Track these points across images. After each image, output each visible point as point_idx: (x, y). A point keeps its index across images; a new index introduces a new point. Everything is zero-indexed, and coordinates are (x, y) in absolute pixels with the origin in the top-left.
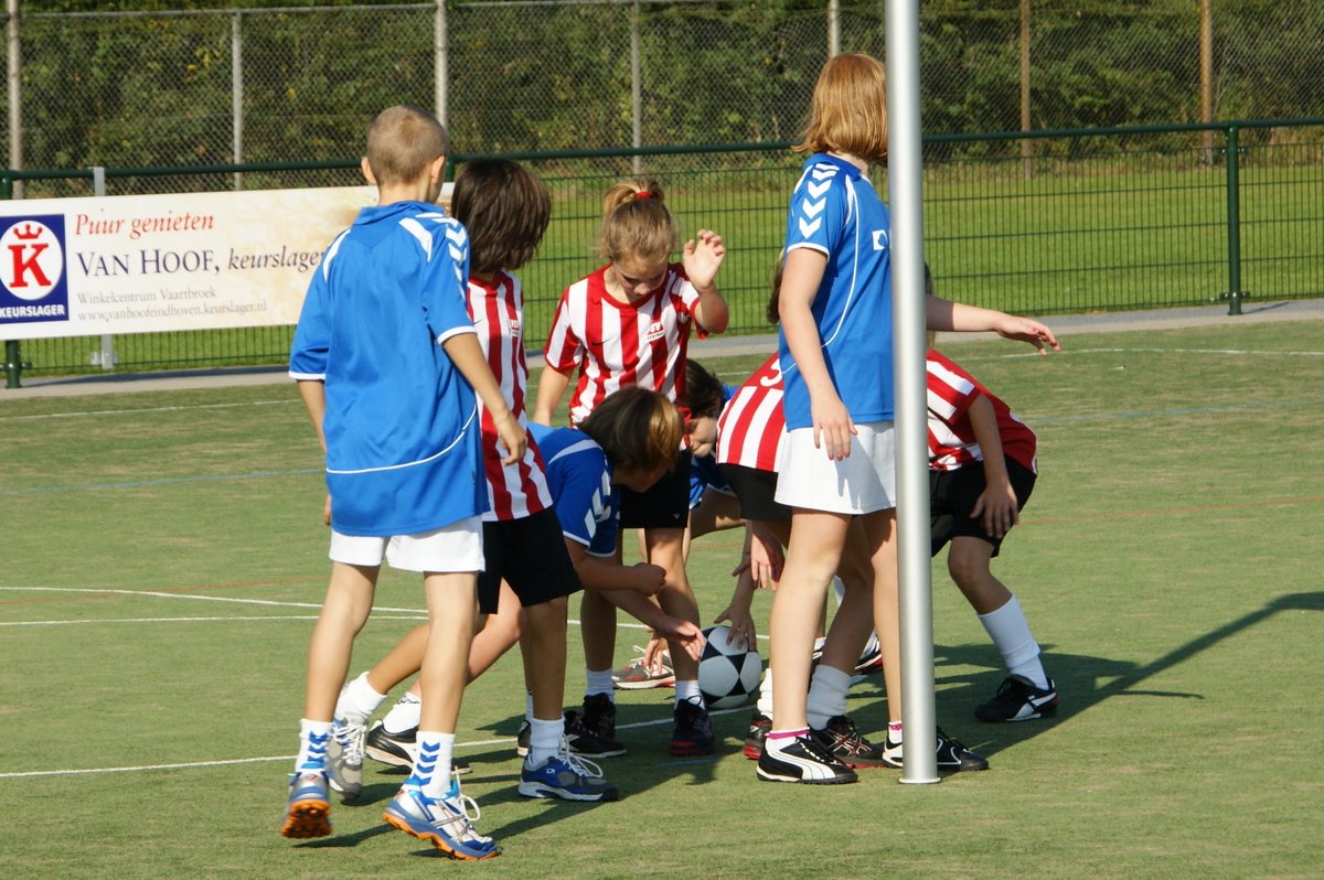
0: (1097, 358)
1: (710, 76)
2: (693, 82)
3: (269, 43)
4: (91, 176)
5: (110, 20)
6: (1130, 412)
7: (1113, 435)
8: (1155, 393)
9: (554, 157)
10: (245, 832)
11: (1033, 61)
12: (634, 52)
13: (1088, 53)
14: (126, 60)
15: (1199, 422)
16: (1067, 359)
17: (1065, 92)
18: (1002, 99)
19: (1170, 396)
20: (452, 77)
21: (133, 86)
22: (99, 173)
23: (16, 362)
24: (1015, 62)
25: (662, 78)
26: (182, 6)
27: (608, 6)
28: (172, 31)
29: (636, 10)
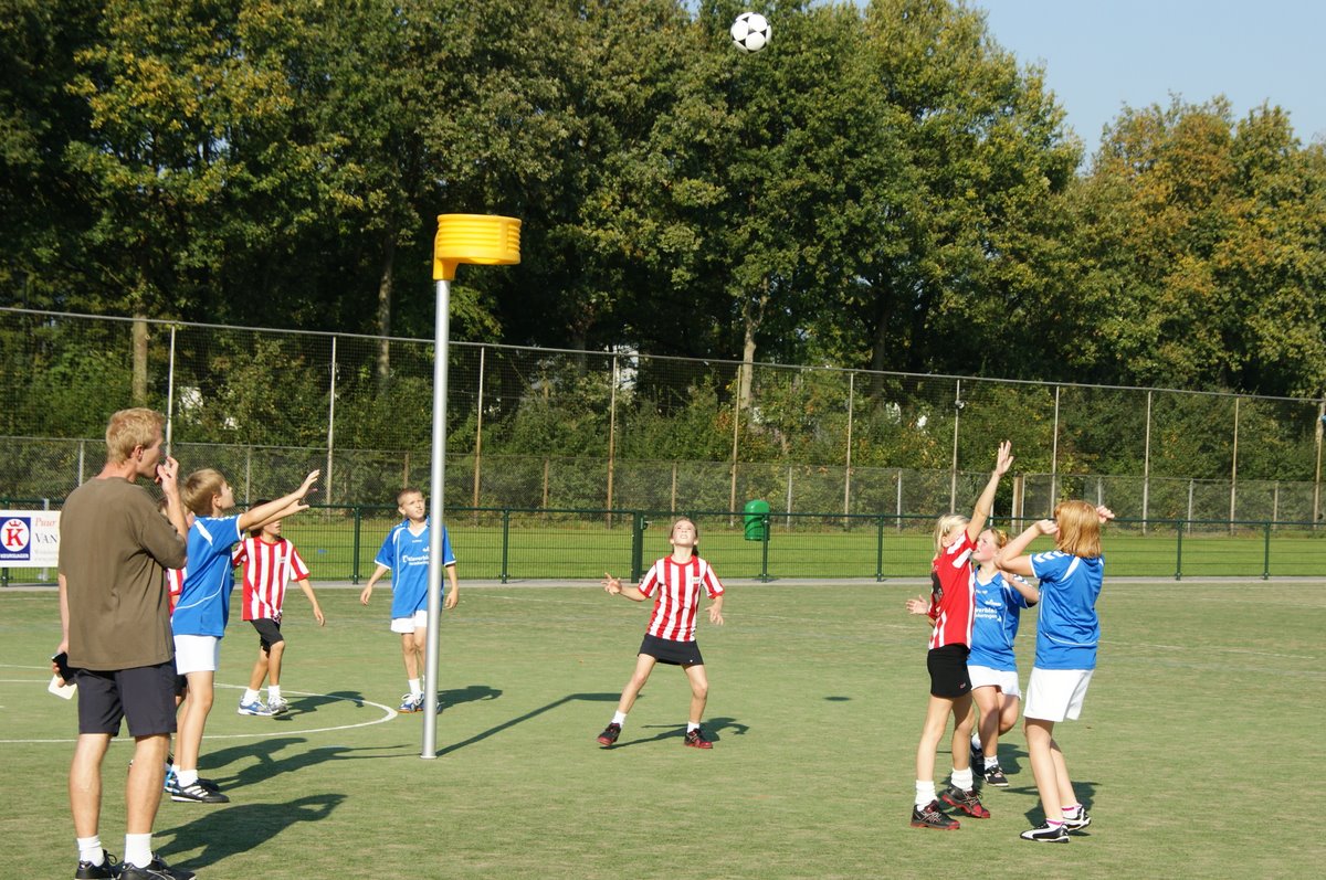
2: (271, 481)
3: (96, 455)
4: (43, 502)
5: (29, 440)
11: (409, 480)
12: (248, 467)
14: (34, 456)
15: (501, 624)
19: (487, 613)
21: (36, 467)
22: (47, 501)
23: (6, 577)
24: (402, 480)
25: (259, 477)
26: (59, 436)
27: (238, 448)
28: (55, 446)
29: (250, 449)
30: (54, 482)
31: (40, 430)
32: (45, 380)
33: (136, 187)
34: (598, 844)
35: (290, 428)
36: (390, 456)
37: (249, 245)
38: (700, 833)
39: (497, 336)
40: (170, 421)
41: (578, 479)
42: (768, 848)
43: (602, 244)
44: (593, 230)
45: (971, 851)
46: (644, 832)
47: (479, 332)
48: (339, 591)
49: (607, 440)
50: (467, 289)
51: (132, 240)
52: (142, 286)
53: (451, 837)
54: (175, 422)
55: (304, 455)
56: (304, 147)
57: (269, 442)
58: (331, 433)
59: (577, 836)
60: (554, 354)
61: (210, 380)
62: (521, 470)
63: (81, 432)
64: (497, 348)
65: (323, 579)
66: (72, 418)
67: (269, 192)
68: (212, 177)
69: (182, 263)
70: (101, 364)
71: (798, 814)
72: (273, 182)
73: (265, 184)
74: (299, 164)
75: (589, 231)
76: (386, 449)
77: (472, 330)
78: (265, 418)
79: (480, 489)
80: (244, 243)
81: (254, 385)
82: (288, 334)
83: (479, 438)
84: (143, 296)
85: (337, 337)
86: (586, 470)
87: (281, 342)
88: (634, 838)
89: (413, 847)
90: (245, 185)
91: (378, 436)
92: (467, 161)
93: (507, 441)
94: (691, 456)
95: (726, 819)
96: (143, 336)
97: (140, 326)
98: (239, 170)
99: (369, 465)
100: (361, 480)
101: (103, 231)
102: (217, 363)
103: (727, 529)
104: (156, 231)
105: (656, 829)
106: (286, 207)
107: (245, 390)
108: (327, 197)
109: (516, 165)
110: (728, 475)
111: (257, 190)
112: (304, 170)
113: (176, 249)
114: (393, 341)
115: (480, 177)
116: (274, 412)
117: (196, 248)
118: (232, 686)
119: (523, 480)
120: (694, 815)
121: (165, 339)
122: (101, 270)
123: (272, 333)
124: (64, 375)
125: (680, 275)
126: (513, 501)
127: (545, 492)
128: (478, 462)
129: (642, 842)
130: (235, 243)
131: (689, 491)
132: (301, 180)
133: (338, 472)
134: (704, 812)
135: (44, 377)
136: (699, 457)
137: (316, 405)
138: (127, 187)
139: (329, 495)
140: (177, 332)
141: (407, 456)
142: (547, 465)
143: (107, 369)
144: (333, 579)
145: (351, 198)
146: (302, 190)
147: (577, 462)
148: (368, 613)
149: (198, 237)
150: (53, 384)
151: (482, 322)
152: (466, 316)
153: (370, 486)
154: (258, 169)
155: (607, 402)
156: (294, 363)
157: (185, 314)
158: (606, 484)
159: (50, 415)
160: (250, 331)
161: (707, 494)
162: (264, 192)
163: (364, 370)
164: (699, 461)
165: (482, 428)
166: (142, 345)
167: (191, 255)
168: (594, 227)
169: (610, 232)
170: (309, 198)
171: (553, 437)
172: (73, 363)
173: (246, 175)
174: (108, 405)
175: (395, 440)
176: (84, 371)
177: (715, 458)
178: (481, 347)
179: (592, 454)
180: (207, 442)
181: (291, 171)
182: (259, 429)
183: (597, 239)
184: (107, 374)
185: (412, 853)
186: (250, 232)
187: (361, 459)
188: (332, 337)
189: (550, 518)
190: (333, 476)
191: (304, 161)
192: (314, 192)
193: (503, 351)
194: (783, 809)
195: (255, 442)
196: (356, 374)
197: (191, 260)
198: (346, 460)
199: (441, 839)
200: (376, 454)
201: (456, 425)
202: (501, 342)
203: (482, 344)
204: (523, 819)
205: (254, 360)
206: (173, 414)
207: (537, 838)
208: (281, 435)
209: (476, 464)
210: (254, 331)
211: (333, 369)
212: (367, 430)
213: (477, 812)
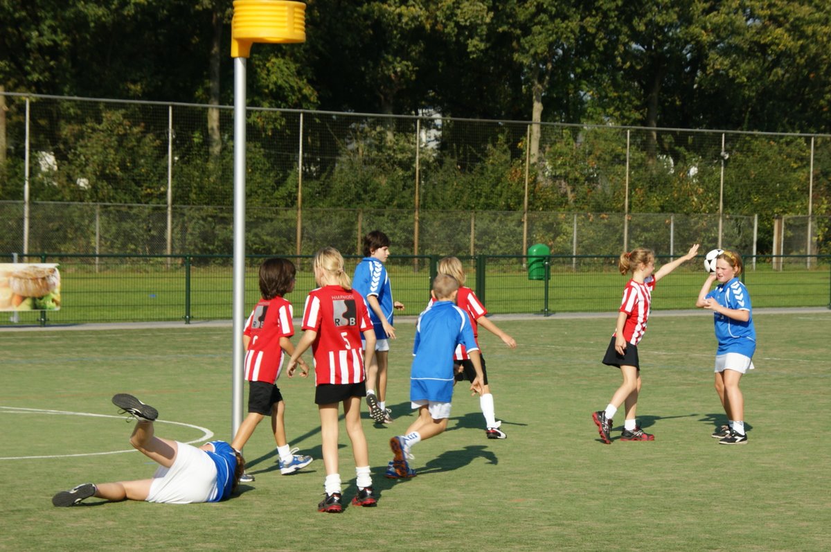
1: (124, 232)
2: (118, 233)
9: (66, 256)
12: (97, 222)
13: (258, 230)
20: (30, 227)
25: (107, 231)
27: (88, 205)
29: (98, 207)
34: (375, 541)
35: (134, 187)
36: (222, 210)
37: (92, 25)
38: (463, 531)
39: (314, 103)
40: (27, 183)
41: (388, 228)
42: (520, 543)
43: (404, 20)
44: (397, 7)
45: (694, 542)
46: (416, 531)
47: (298, 99)
48: (173, 330)
49: (413, 193)
50: (286, 61)
53: (249, 537)
54: (32, 183)
55: (147, 211)
57: (115, 199)
58: (170, 191)
59: (357, 535)
60: (366, 118)
61: (62, 147)
62: (337, 220)
64: (315, 114)
65: (160, 320)
69: (34, 41)
71: (550, 514)
75: (393, 8)
76: (218, 205)
77: (293, 98)
78: (111, 179)
79: (302, 238)
80: (87, 24)
81: (100, 150)
82: (130, 104)
83: (300, 194)
85: (173, 106)
86: (395, 220)
87: (123, 111)
88: (405, 535)
91: (210, 193)
93: (325, 196)
94: (487, 206)
95: (486, 518)
96: (1, 107)
99: (204, 219)
100: (197, 232)
102: (66, 130)
103: (520, 271)
104: (9, 13)
105: (426, 528)
107: (93, 154)
110: (520, 223)
113: (28, 28)
114: (223, 109)
116: (119, 173)
117: (46, 28)
118: (72, 413)
119: (340, 230)
120: (458, 515)
121: (21, 109)
123: (116, 103)
125: (475, 45)
128: (299, 215)
129: (412, 538)
130: (80, 22)
131: (486, 238)
133: (177, 225)
134: (469, 513)
136: (494, 207)
137: (156, 167)
139: (169, 247)
140: (32, 104)
142: (359, 216)
144: (169, 320)
147: (387, 214)
148: (196, 348)
149: (46, 18)
151: (300, 90)
152: (287, 85)
153: (206, 237)
155: (412, 160)
156: (136, 130)
157: (38, 87)
158: (412, 232)
160: (97, 102)
161: (501, 240)
163: (196, 135)
164: (494, 211)
165: (302, 185)
166: (1, 115)
167: (41, 35)
168: (398, 5)
169: (412, 8)
171: (366, 192)
177: (509, 208)
178: (300, 113)
179: (400, 206)
180: (60, 200)
182: (106, 188)
183: (400, 15)
186: (93, 13)
187: (196, 214)
188: (168, 106)
190: (172, 230)
193: (319, 116)
194: (537, 509)
195: (102, 200)
196: (190, 139)
197: (41, 39)
198: (183, 215)
199: (240, 539)
200: (210, 210)
201: (280, 183)
202: (319, 108)
203: (301, 110)
204: (312, 521)
205: (100, 127)
206: (30, 176)
207: (323, 537)
208: (125, 193)
209: (298, 217)
210: (100, 102)
211: (170, 134)
212: (201, 188)
213: (274, 516)
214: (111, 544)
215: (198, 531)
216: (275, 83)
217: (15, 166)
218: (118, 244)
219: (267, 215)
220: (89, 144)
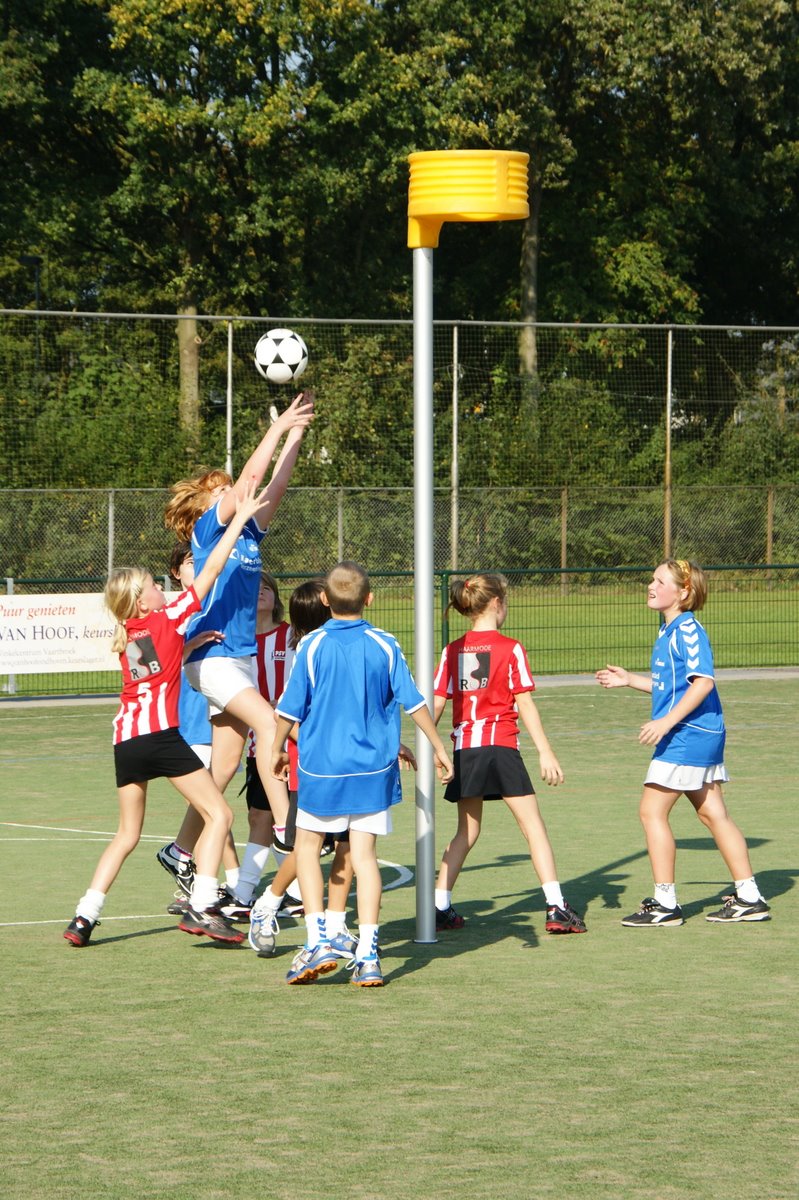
0: (580, 700)
1: (384, 532)
2: (373, 536)
3: (130, 509)
4: (6, 583)
5: (40, 494)
6: (592, 731)
7: (579, 745)
8: (609, 720)
9: (293, 577)
10: (33, 964)
11: (568, 529)
12: (340, 517)
13: (600, 524)
14: (48, 516)
15: (630, 738)
16: (562, 700)
17: (587, 547)
18: (551, 550)
19: (616, 723)
21: (51, 530)
22: (10, 581)
24: (559, 529)
25: (356, 533)
26: (80, 486)
27: (326, 492)
28: (74, 500)
29: (341, 493)
30: (76, 551)
31: (54, 480)
32: (63, 408)
33: (172, 129)
34: (611, 1071)
35: (397, 460)
36: (540, 493)
37: (331, 200)
38: (773, 1053)
39: (692, 313)
40: (229, 458)
46: (690, 1052)
47: (666, 306)
50: (646, 246)
51: (172, 202)
52: (188, 268)
53: (400, 1062)
56: (403, 56)
57: (369, 481)
58: (455, 465)
59: (586, 1059)
60: (792, 334)
62: (733, 505)
63: (109, 478)
64: (694, 331)
66: (97, 459)
67: (356, 124)
68: (276, 107)
69: (240, 230)
70: (135, 381)
72: (360, 109)
73: (350, 112)
74: (397, 81)
76: (534, 485)
77: (657, 306)
78: (360, 447)
79: (673, 536)
80: (325, 199)
81: (345, 401)
82: (392, 326)
83: (668, 463)
84: (189, 284)
85: (460, 327)
87: (380, 337)
88: (669, 1059)
89: (332, 1077)
90: (322, 114)
91: (521, 466)
92: (640, 59)
93: (712, 465)
96: (191, 339)
97: (187, 323)
98: (315, 95)
99: (512, 508)
100: (500, 532)
101: (131, 192)
104: (202, 188)
105: (710, 1047)
106: (382, 143)
107: (333, 410)
108: (436, 126)
109: (712, 59)
111: (339, 122)
112: (403, 89)
113: (232, 212)
114: (544, 328)
115: (661, 81)
116: (374, 438)
117: (259, 209)
119: (737, 522)
120: (777, 1024)
121: (221, 340)
122: (132, 249)
123: (369, 325)
124: (85, 399)
126: (723, 554)
127: (770, 538)
128: (668, 498)
130: (313, 199)
132: (400, 102)
133: (468, 520)
135: (60, 403)
138: (162, 128)
139: (454, 555)
140: (234, 331)
141: (564, 493)
142: (770, 498)
143: (143, 389)
145: (472, 125)
146: (401, 118)
149: (259, 193)
150: (72, 413)
151: (670, 292)
152: (647, 285)
153: (514, 538)
154: (341, 92)
156: (400, 367)
157: (250, 304)
159: (68, 457)
160: (339, 325)
162: (350, 123)
163: (498, 371)
165: (673, 448)
166: (191, 352)
167: (251, 219)
170: (412, 128)
171: (780, 456)
172: (97, 383)
173: (325, 101)
174: (145, 439)
175: (547, 470)
176: (113, 392)
178: (667, 330)
181: (385, 92)
182: (353, 464)
184: (142, 395)
185: (332, 1087)
186: (331, 181)
187: (499, 501)
188: (452, 326)
189: (780, 576)
190: (460, 528)
191: (403, 76)
192: (418, 119)
193: (703, 334)
195: (349, 483)
196: (487, 378)
197: (252, 226)
198: (478, 503)
199: (384, 1065)
200: (521, 493)
201: (636, 447)
202: (700, 321)
203: (670, 326)
204: (518, 1033)
205: (344, 365)
206: (234, 448)
207: (525, 1062)
208: (385, 470)
209: (665, 500)
210: (344, 325)
211: (455, 373)
212: (507, 458)
213: (455, 1023)
214: (166, 1073)
215: (319, 1051)
216: (628, 283)
217: (209, 433)
218: (375, 552)
219: (615, 500)
220: (327, 393)
